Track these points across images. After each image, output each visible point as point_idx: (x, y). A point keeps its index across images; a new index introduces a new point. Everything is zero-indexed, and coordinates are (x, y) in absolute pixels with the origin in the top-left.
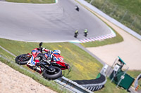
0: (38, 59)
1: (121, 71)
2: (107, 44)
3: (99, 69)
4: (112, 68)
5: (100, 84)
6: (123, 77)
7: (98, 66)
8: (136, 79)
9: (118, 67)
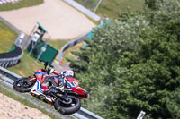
0: (46, 85)
1: (42, 41)
2: (22, 7)
3: (13, 39)
4: (30, 37)
5: (15, 59)
6: (44, 49)
7: (12, 35)
8: (61, 51)
9: (38, 36)
